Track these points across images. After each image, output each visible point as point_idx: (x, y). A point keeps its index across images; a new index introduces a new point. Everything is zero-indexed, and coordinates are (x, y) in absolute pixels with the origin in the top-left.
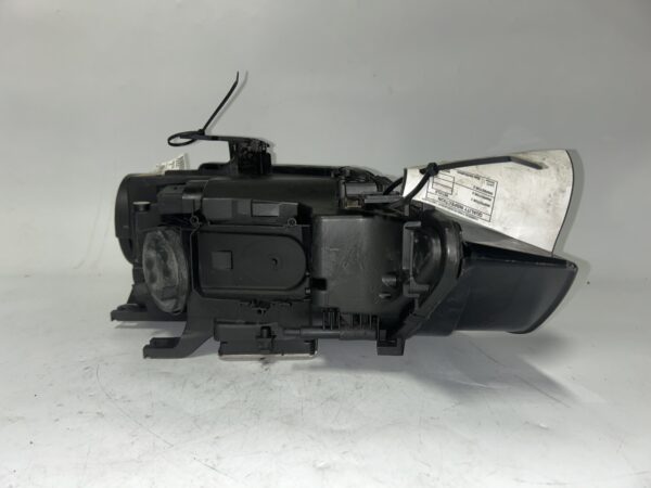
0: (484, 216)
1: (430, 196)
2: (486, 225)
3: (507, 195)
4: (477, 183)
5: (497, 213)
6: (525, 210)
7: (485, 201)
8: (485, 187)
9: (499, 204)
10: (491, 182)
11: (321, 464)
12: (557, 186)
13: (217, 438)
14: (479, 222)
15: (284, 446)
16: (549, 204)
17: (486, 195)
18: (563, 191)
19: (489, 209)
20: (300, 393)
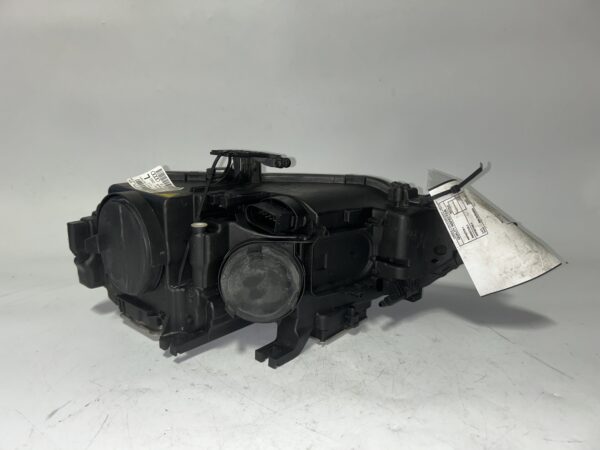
0: (460, 241)
1: (442, 204)
2: (457, 246)
3: (486, 244)
4: (476, 223)
5: (469, 247)
6: (488, 261)
7: (469, 235)
8: (478, 229)
9: (476, 244)
10: (484, 230)
11: (395, 427)
12: (522, 269)
13: (307, 406)
14: (454, 241)
15: (361, 412)
16: (505, 272)
17: (474, 233)
18: (523, 276)
19: (466, 241)
20: (357, 367)
